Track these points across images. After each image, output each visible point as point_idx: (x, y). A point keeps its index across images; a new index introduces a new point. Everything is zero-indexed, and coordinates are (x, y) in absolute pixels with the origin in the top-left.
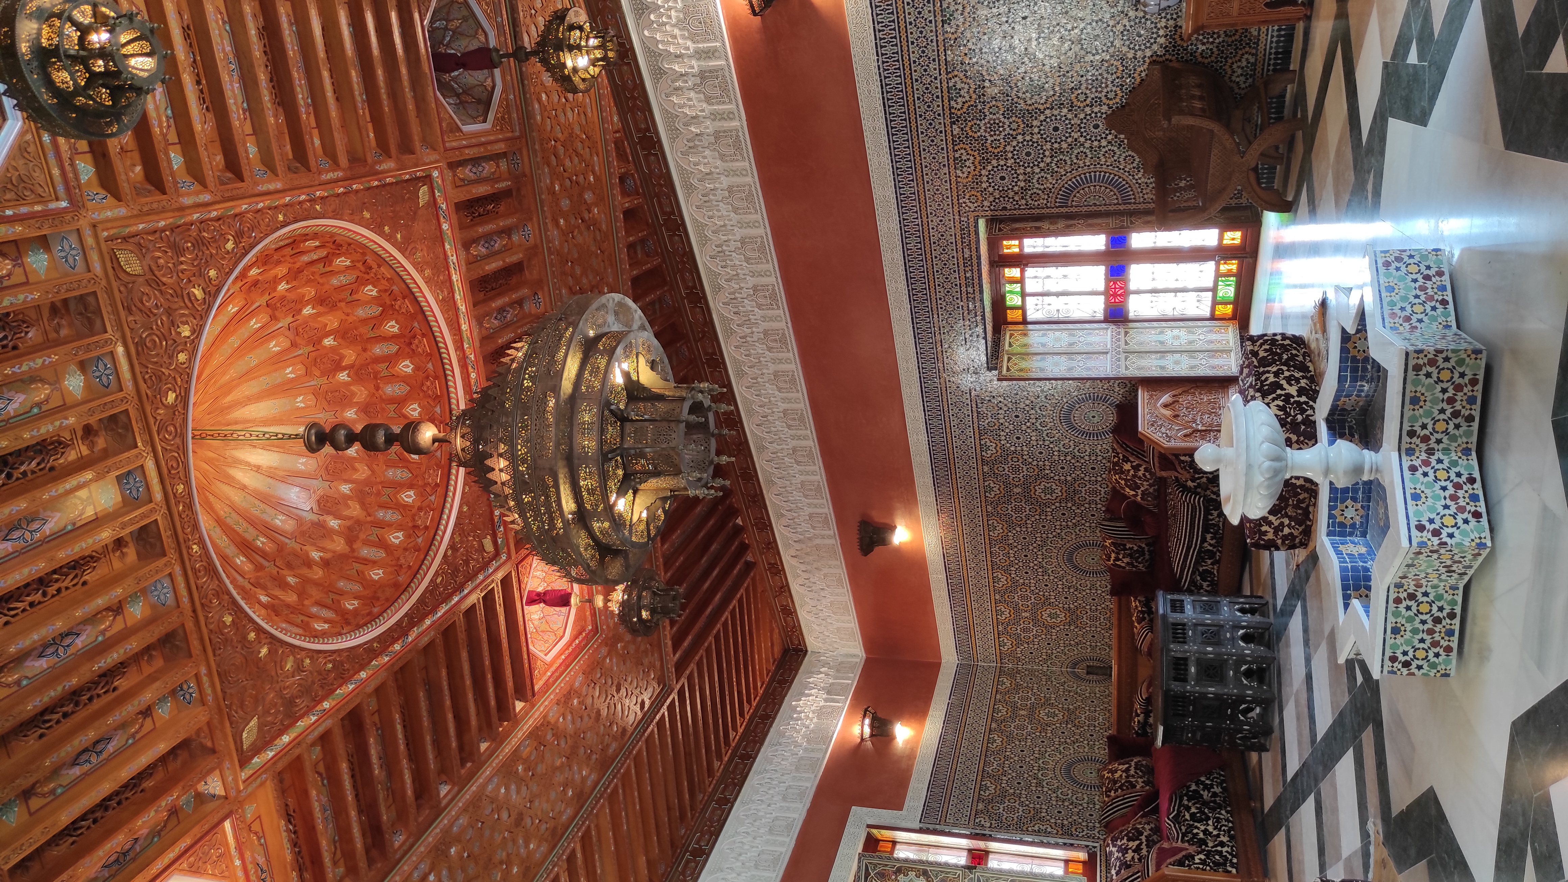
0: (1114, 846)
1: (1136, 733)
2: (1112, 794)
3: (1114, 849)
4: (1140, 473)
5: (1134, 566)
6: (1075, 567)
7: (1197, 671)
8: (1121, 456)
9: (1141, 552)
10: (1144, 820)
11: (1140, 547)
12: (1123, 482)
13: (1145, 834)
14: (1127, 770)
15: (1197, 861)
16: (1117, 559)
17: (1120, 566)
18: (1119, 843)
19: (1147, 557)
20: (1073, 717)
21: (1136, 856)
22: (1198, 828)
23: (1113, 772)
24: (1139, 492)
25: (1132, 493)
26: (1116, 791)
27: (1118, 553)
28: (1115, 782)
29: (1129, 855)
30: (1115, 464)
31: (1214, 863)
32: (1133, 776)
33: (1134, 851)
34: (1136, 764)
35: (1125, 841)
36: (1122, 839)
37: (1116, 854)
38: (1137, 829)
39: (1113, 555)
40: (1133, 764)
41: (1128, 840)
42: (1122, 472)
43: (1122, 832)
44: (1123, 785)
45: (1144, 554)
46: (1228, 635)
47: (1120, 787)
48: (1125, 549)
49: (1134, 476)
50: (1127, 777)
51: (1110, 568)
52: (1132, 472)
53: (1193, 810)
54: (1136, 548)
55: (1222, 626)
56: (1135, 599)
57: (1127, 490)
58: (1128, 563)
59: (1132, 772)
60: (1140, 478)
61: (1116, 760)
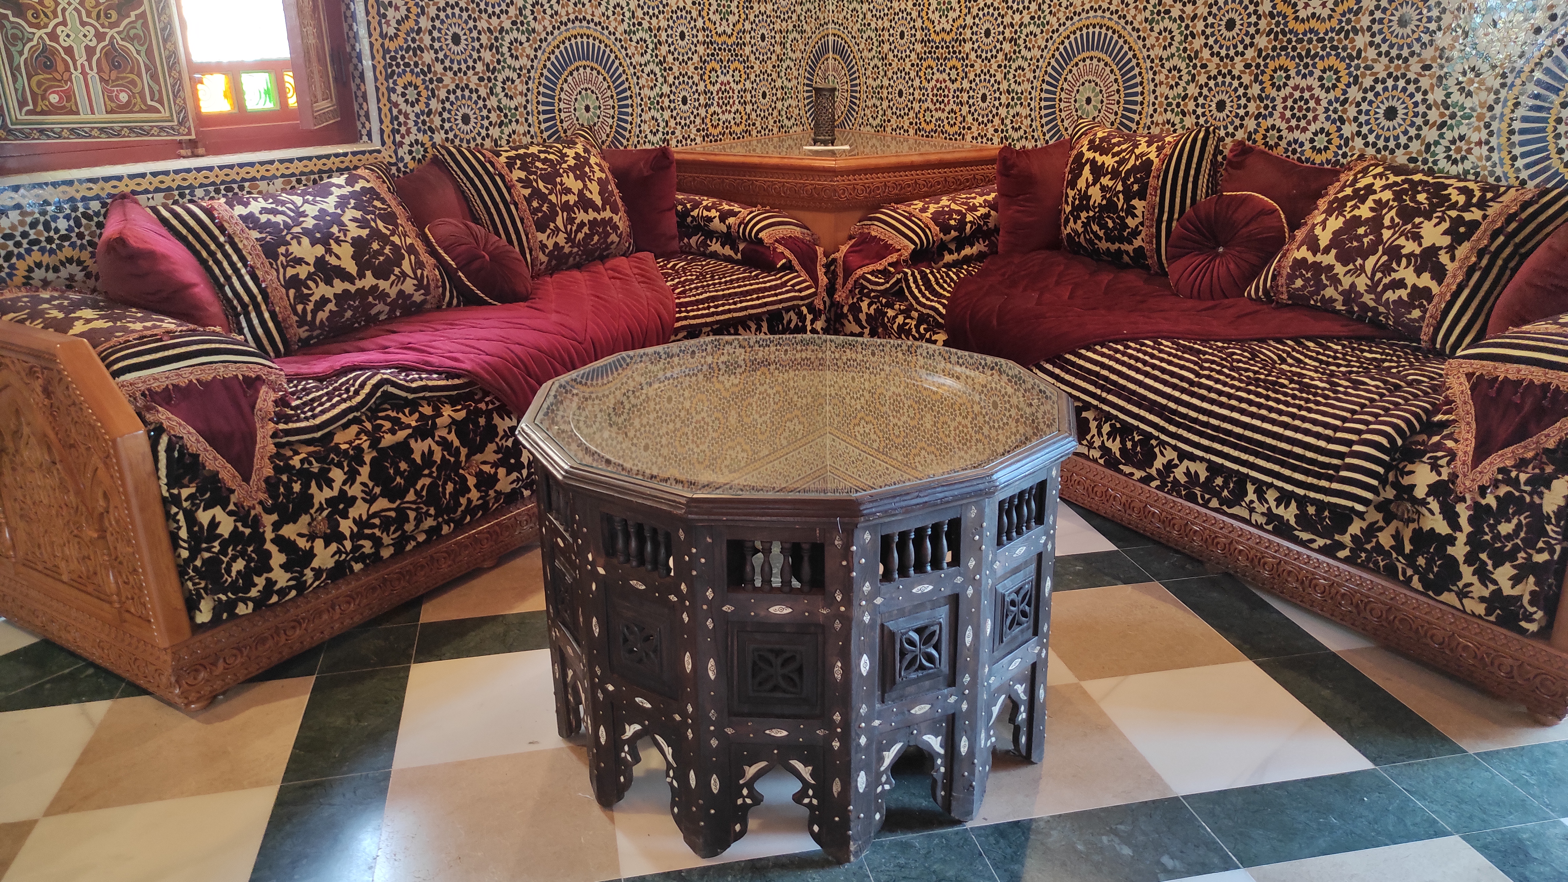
0: (342, 203)
1: (686, 213)
2: (518, 174)
3: (330, 204)
4: (1406, 273)
5: (1076, 210)
6: (1068, 57)
7: (777, 626)
8: (1475, 214)
9: (1120, 234)
10: (430, 272)
11: (1135, 233)
12: (1365, 211)
13: (383, 285)
14: (585, 203)
15: (204, 517)
16: (1098, 171)
17: (1077, 174)
18: (350, 214)
19: (1103, 245)
20: (725, 56)
21: (303, 271)
22: (351, 477)
23: (580, 169)
24: (1329, 259)
25: (1324, 238)
26: (526, 183)
27: (1115, 174)
28: (549, 179)
29: (307, 251)
30: (1438, 193)
31: (213, 563)
32: (571, 220)
33: (320, 262)
34: (605, 222)
35: (354, 231)
36: (362, 223)
37: (311, 210)
38: (398, 260)
39: (1109, 161)
40: (607, 214)
41: (357, 242)
42: (1407, 214)
43: (389, 218)
44: (543, 198)
45: (1110, 239)
46: (920, 710)
47: (536, 193)
48: (1129, 195)
49: (1395, 253)
50: (566, 207)
51: (1070, 144)
52: (1410, 247)
53: (419, 447)
54: (1131, 222)
55: (952, 681)
56: (993, 206)
57: (1335, 223)
58: (1085, 197)
59: (581, 216)
60: (1387, 269)
61: (613, 171)
